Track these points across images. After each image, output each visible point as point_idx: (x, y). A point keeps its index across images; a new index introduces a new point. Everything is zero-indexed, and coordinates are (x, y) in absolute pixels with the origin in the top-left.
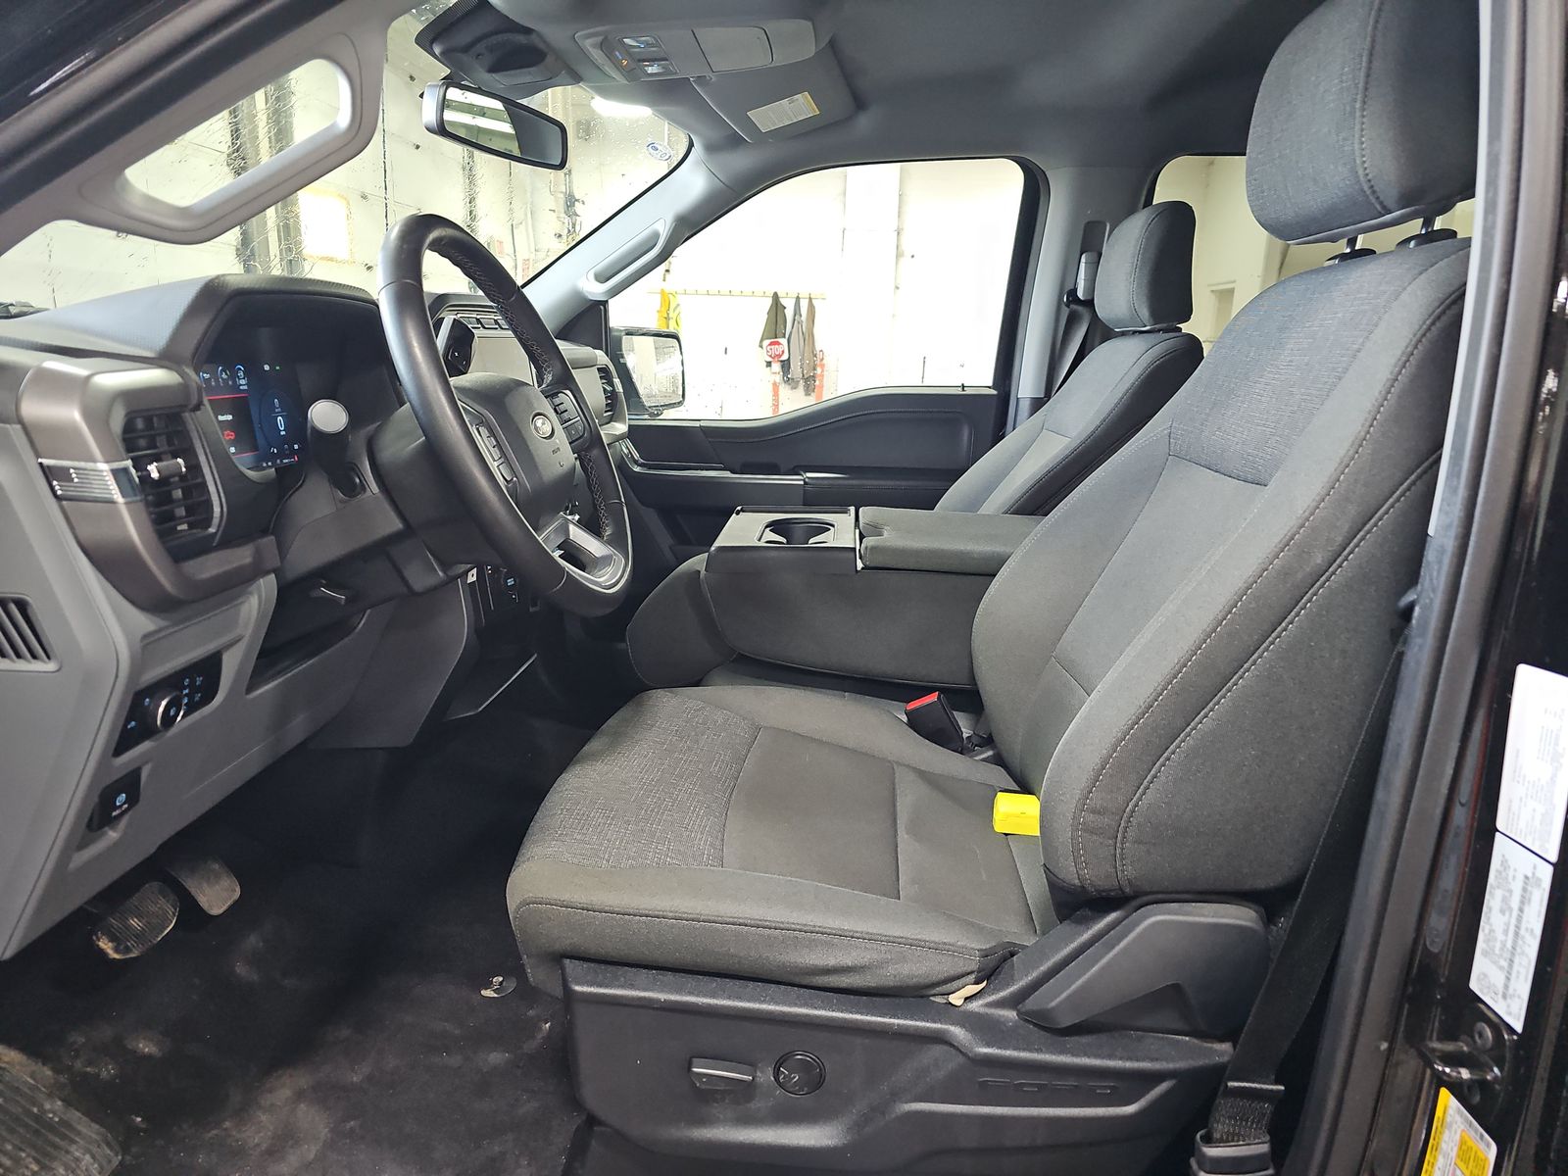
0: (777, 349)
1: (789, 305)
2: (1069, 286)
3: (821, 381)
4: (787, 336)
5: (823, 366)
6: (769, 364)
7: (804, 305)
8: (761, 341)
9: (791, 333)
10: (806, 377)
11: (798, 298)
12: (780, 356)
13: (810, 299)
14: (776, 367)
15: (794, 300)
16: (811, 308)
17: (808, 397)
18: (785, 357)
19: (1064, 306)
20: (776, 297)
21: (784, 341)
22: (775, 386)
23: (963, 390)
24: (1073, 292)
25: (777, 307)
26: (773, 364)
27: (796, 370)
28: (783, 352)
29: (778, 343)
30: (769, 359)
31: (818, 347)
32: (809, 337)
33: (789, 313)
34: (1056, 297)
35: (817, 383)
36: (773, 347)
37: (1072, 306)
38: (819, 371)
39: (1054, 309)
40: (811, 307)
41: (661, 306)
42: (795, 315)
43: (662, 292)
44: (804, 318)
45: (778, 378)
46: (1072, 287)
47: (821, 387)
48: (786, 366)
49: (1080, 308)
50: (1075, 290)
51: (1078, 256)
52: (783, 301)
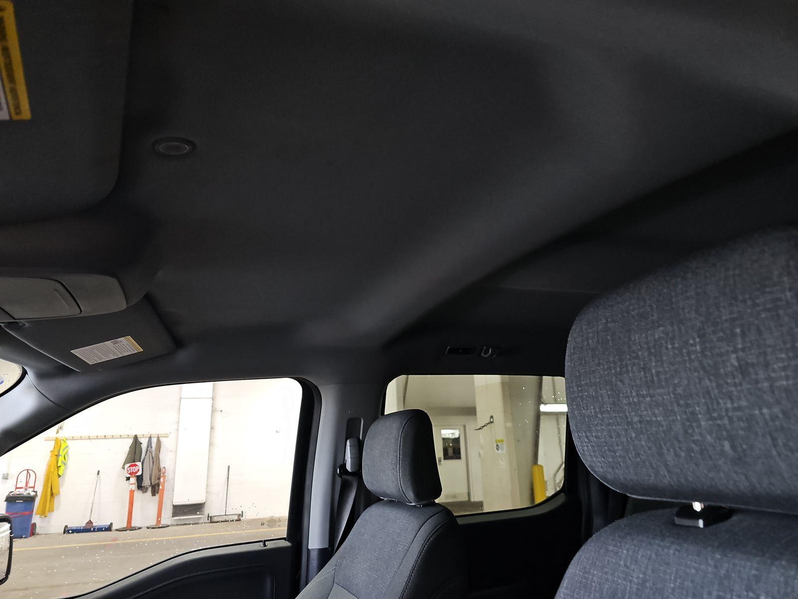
0: (134, 469)
1: (144, 442)
2: (340, 462)
3: (163, 486)
4: (142, 460)
5: (164, 477)
6: (128, 479)
7: (154, 441)
8: (124, 465)
9: (144, 458)
10: (153, 484)
11: (150, 438)
12: (136, 473)
13: (158, 437)
14: (133, 480)
15: (148, 439)
16: (159, 443)
17: (154, 497)
18: (139, 473)
19: (337, 476)
20: (136, 438)
21: (139, 464)
22: (132, 492)
23: (265, 545)
24: (343, 466)
25: (136, 442)
26: (131, 479)
27: (146, 482)
28: (138, 470)
29: (136, 465)
30: (129, 476)
31: (162, 466)
32: (156, 460)
33: (144, 446)
34: (331, 470)
35: (161, 487)
36: (131, 468)
37: (343, 476)
38: (162, 480)
39: (330, 478)
41: (54, 448)
42: (148, 448)
43: (57, 440)
44: (153, 449)
45: (134, 487)
46: (342, 463)
47: (163, 490)
48: (140, 479)
49: (349, 478)
50: (344, 465)
51: (344, 440)
52: (141, 440)
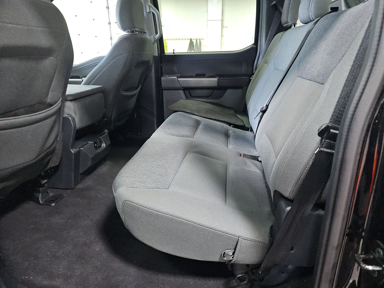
1: (194, 41)
7: (198, 41)
9: (195, 49)
11: (197, 40)
13: (200, 40)
20: (191, 40)
25: (191, 42)
33: (195, 44)
40: (200, 42)
42: (196, 44)
44: (198, 45)
